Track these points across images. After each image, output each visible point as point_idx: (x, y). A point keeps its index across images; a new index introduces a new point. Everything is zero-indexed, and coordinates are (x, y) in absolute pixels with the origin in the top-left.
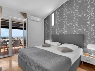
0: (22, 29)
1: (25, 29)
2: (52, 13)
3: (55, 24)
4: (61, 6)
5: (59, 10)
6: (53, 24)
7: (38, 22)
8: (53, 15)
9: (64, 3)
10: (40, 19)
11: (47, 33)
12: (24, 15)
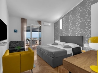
0: (38, 31)
1: (40, 32)
2: (61, 19)
3: (62, 28)
4: (67, 13)
5: (66, 17)
6: (61, 28)
7: (50, 26)
8: (61, 21)
9: (69, 11)
10: (51, 24)
11: (56, 35)
12: (40, 22)
